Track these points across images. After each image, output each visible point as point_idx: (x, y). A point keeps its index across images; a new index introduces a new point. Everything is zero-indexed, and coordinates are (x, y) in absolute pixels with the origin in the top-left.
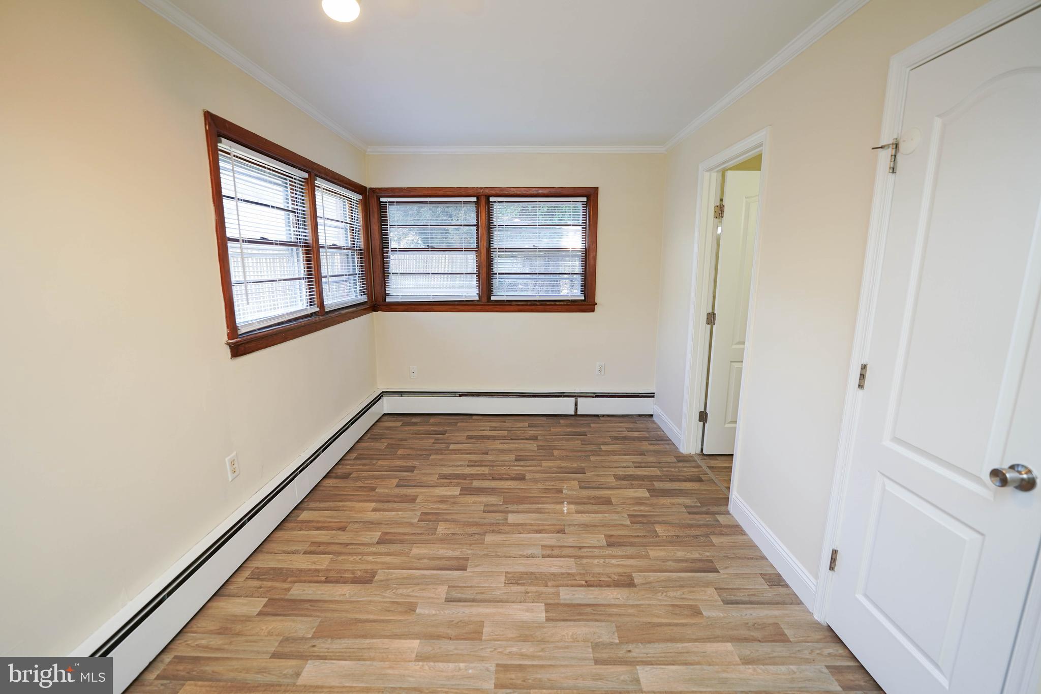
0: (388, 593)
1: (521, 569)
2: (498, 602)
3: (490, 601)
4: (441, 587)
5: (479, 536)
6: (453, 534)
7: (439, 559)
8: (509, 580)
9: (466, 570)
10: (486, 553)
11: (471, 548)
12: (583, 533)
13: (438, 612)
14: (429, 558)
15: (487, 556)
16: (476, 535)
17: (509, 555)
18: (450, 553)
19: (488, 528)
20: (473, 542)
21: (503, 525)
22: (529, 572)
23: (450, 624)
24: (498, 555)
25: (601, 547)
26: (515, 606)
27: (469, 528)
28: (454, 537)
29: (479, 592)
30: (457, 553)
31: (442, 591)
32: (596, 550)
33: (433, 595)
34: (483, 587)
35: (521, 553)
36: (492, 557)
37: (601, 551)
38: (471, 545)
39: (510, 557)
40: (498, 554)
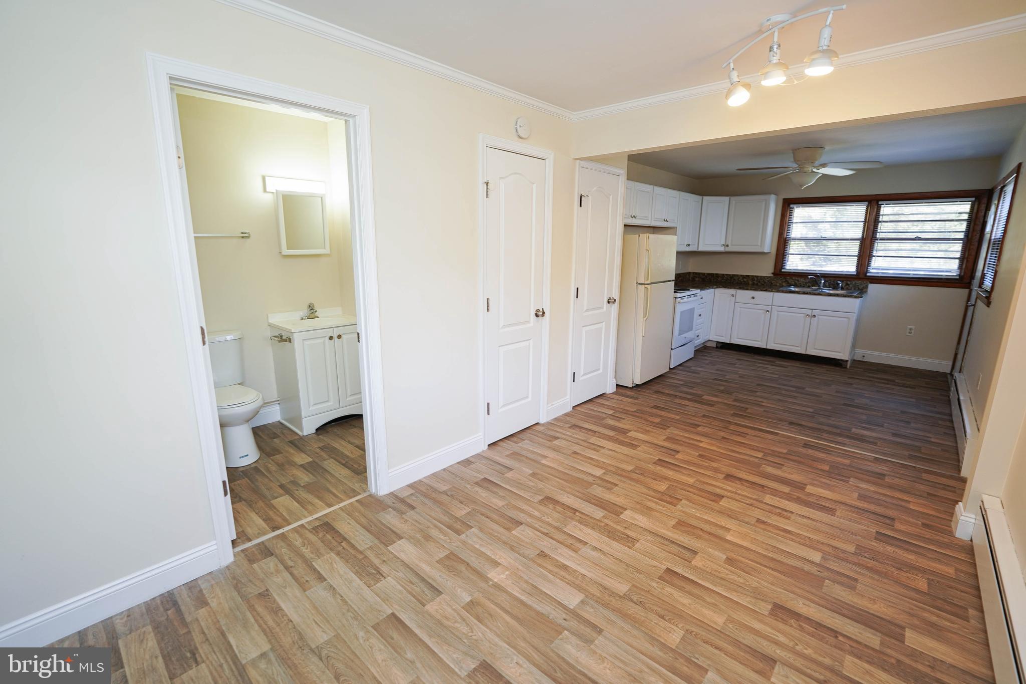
0: (755, 584)
1: (615, 544)
2: (653, 533)
3: (659, 536)
4: (698, 566)
5: (632, 597)
6: (662, 617)
7: (690, 593)
8: (634, 542)
9: (668, 568)
10: (638, 575)
11: (649, 587)
12: (527, 543)
13: (707, 548)
14: (704, 601)
15: (638, 571)
16: (635, 599)
17: (616, 561)
18: (676, 594)
19: (614, 600)
20: (643, 593)
21: (594, 595)
22: (611, 539)
23: (699, 537)
24: (626, 565)
25: (527, 525)
26: (642, 525)
27: (638, 617)
28: (662, 612)
29: (664, 546)
30: (669, 589)
31: (697, 562)
32: (537, 526)
33: (708, 562)
34: (660, 548)
35: (603, 557)
36: (634, 568)
37: (533, 524)
38: (648, 592)
39: (616, 559)
40: (626, 567)
